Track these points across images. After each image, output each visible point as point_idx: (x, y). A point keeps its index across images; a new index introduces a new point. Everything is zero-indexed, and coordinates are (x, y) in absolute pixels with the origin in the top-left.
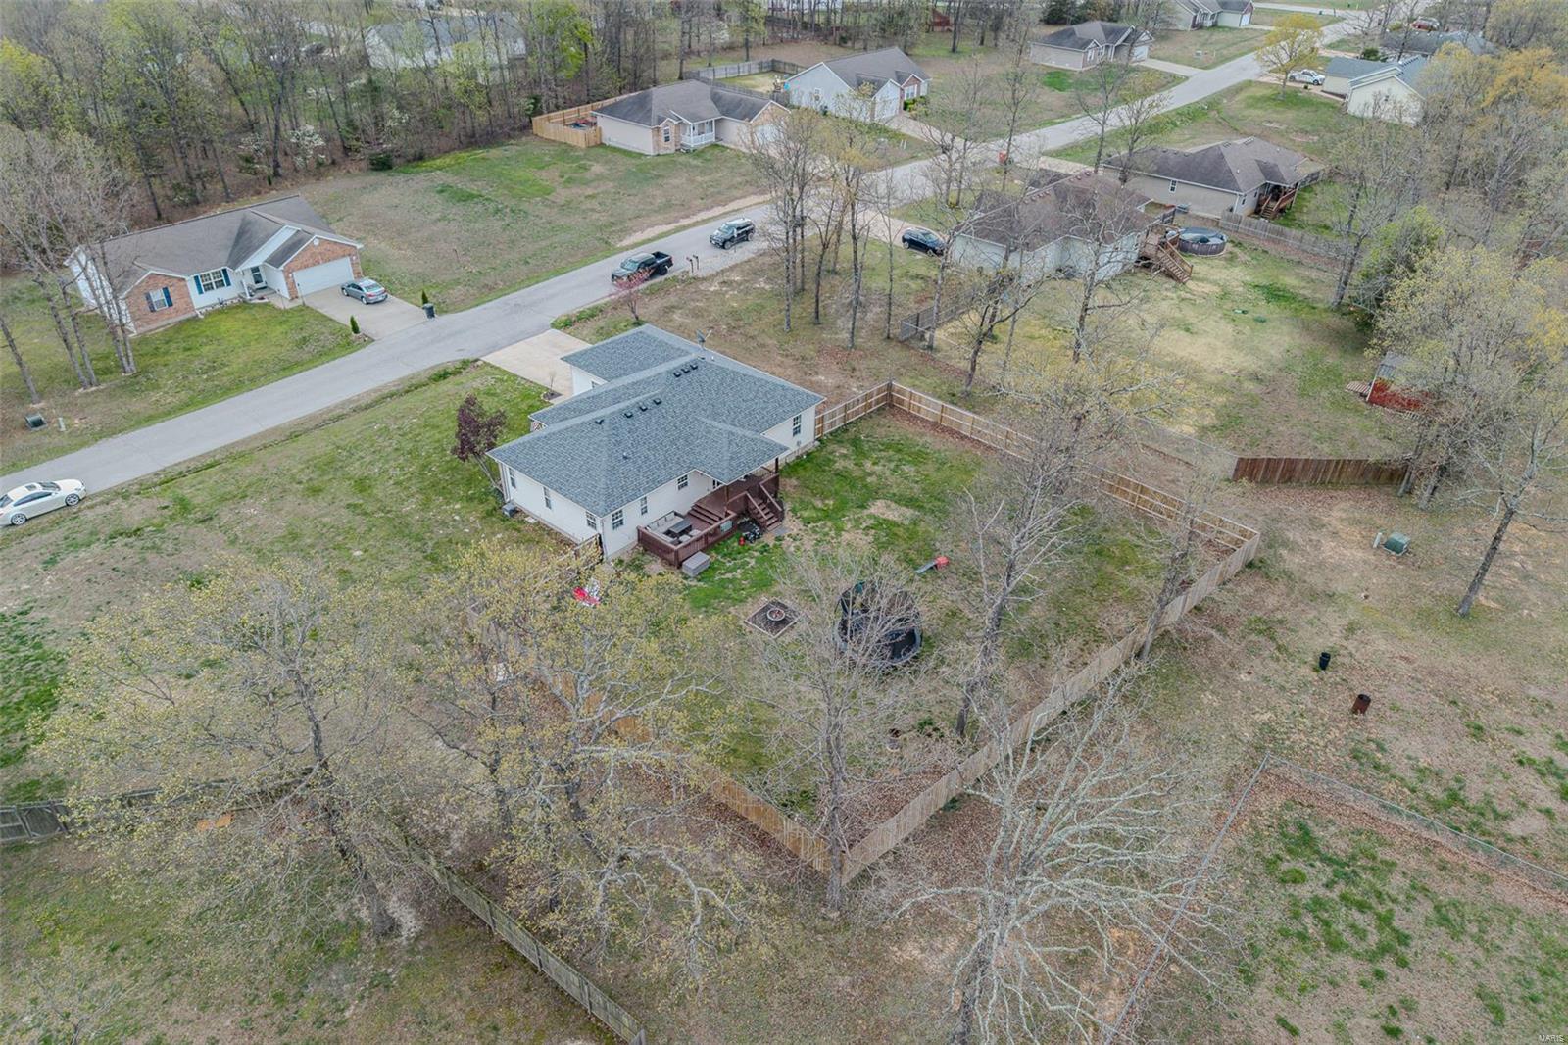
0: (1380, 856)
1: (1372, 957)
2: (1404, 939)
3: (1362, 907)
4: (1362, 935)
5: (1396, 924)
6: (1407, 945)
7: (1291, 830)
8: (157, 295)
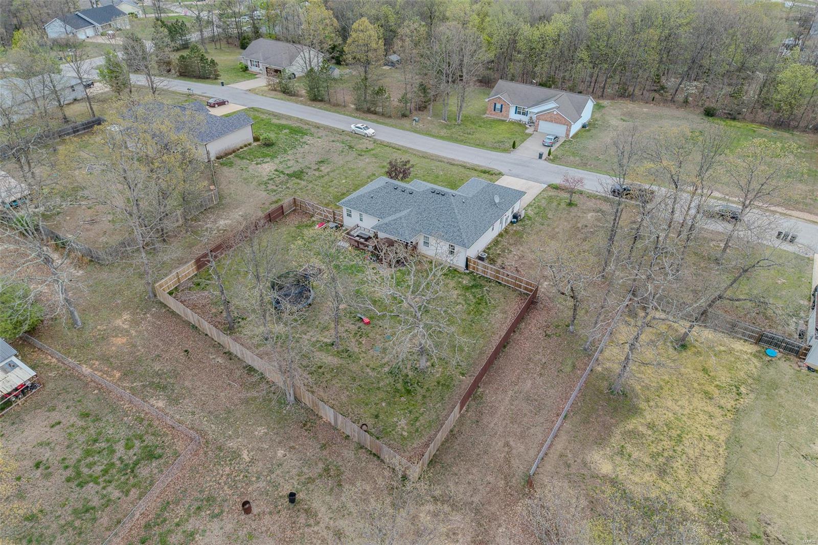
0: (133, 490)
1: (76, 467)
2: (81, 485)
3: (105, 472)
4: (90, 466)
5: (91, 484)
6: (78, 485)
7: (159, 451)
8: (498, 106)
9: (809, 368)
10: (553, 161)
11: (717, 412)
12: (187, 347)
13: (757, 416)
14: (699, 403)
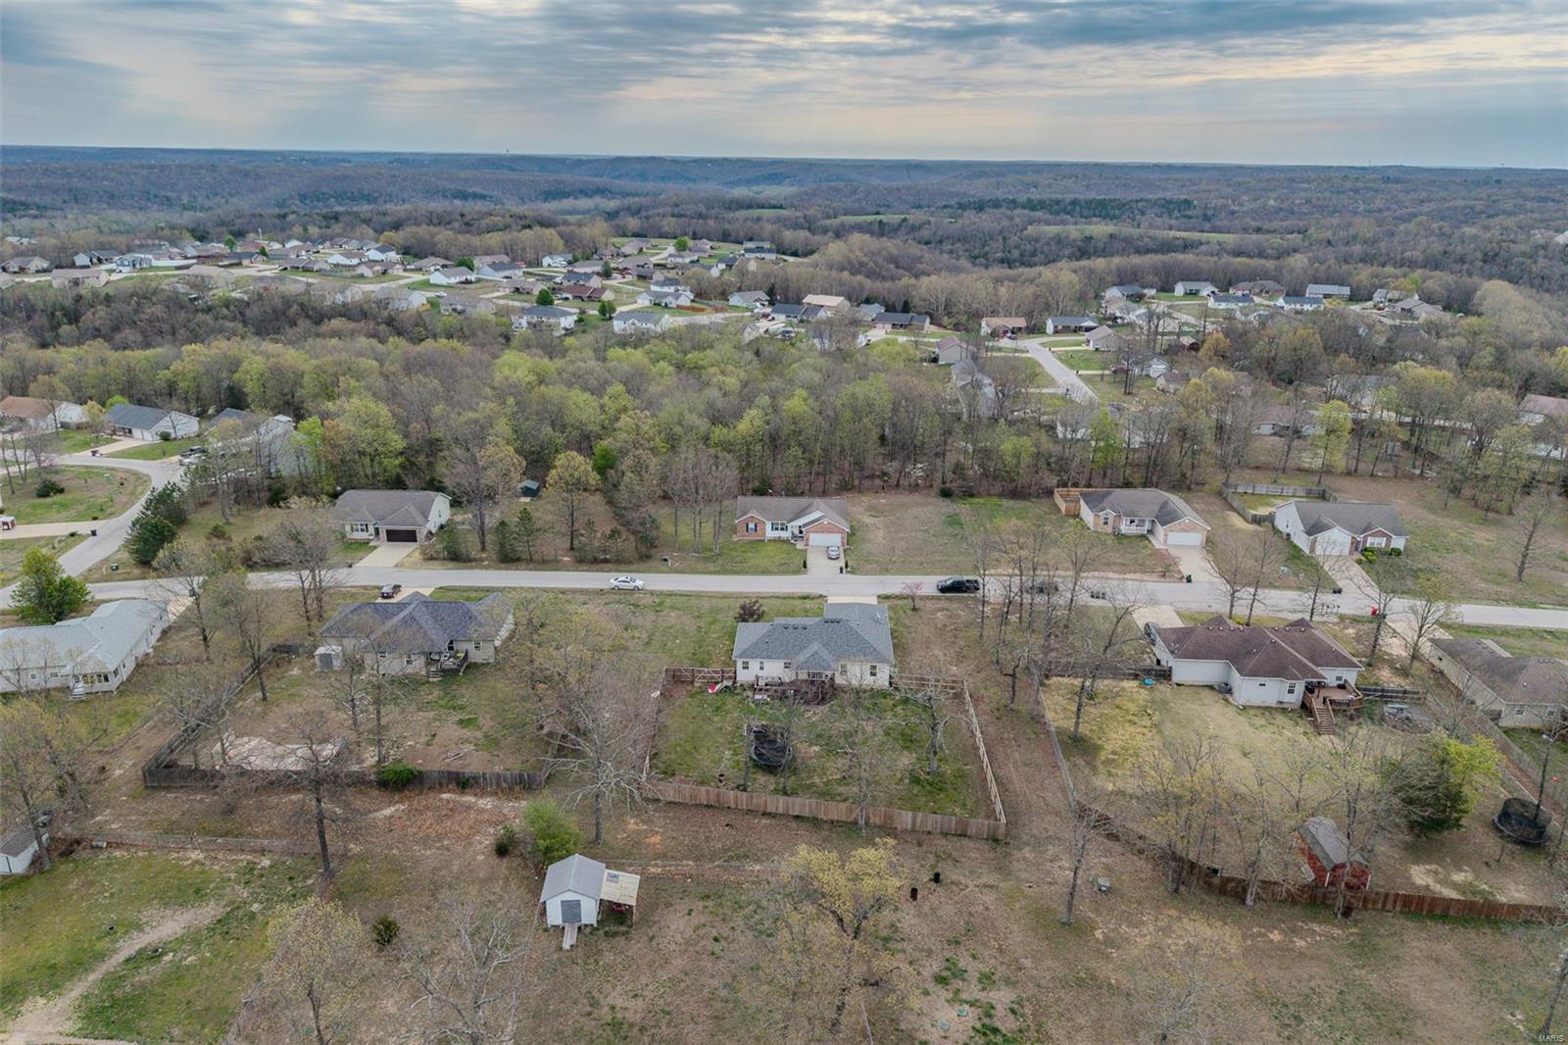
8: (751, 526)
9: (1178, 685)
10: (853, 572)
11: (1145, 731)
12: (726, 822)
13: (1169, 725)
14: (1131, 729)
